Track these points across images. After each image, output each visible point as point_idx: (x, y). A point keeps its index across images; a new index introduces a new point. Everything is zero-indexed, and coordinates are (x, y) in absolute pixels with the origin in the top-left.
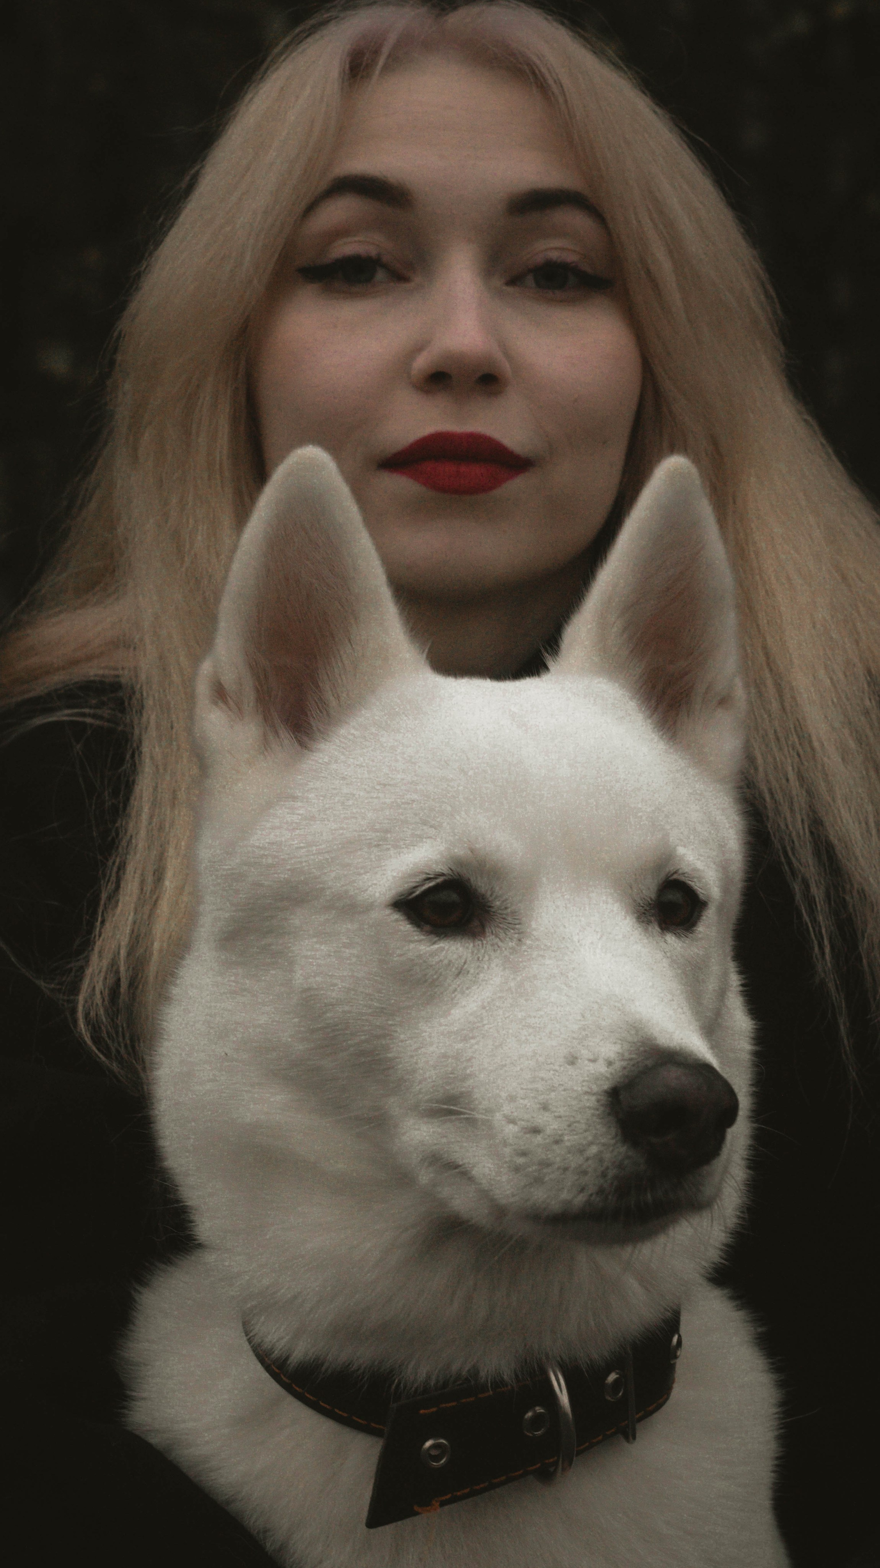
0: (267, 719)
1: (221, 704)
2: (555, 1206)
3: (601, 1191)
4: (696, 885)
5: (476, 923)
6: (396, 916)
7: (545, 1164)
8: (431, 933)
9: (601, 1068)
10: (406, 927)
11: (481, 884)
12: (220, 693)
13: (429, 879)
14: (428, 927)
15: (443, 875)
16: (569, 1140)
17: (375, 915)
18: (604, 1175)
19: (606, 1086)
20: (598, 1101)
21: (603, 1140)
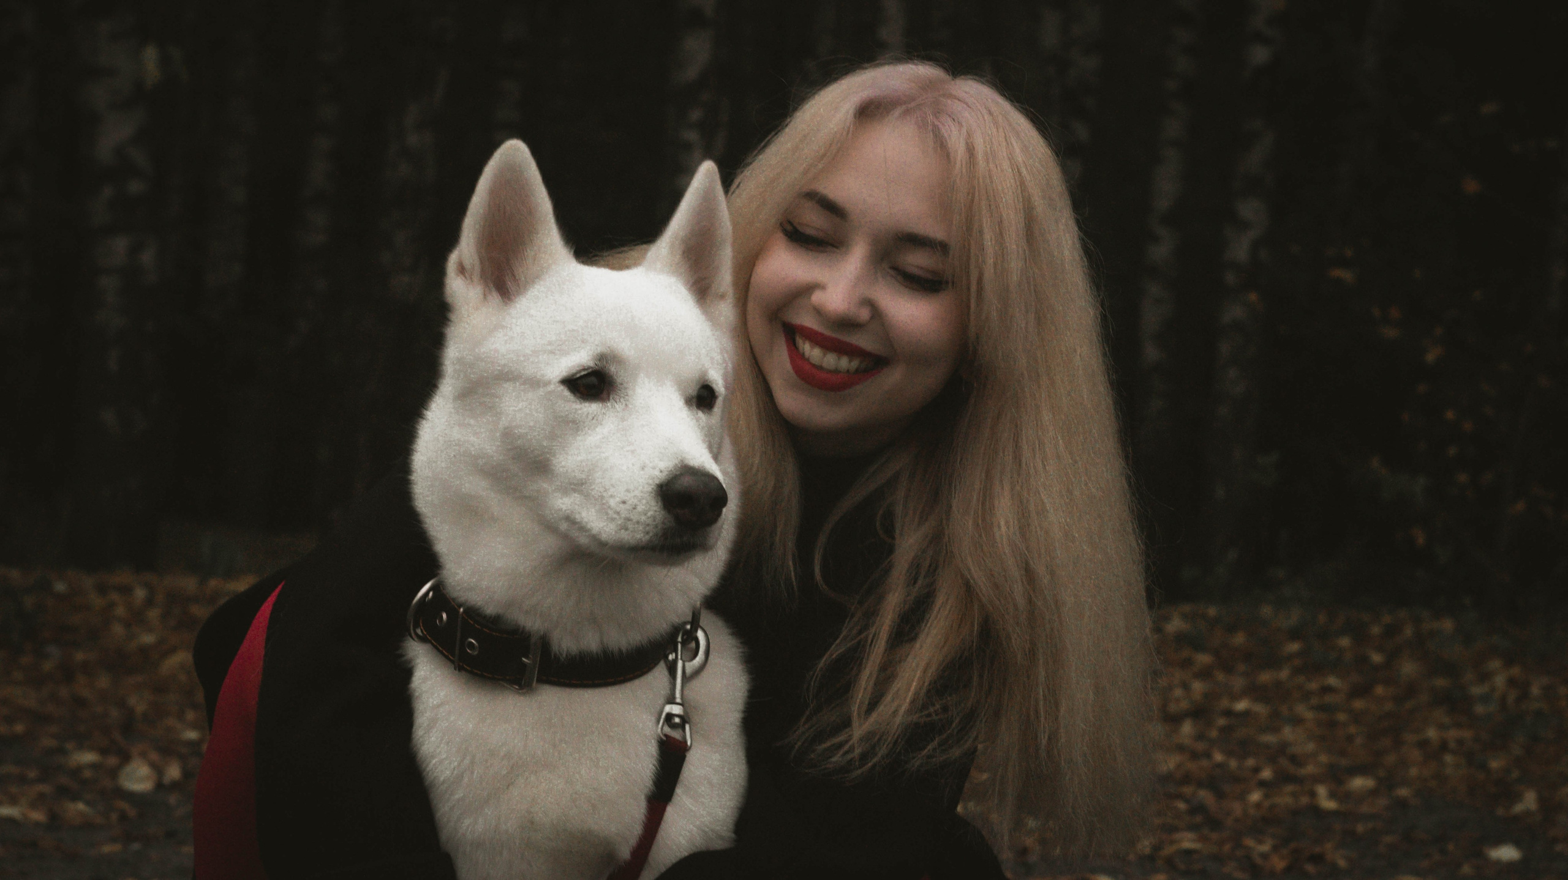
0: (486, 285)
1: (462, 276)
2: (633, 542)
3: (656, 535)
4: (714, 386)
5: (605, 393)
6: (562, 387)
7: (628, 519)
8: (581, 398)
9: (657, 473)
10: (567, 393)
11: (613, 369)
12: (462, 270)
13: (584, 370)
14: (578, 395)
15: (592, 368)
16: (640, 508)
17: (552, 387)
18: (656, 526)
19: (657, 482)
20: (653, 489)
21: (655, 508)
